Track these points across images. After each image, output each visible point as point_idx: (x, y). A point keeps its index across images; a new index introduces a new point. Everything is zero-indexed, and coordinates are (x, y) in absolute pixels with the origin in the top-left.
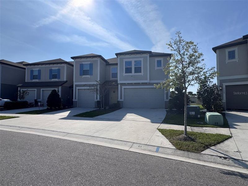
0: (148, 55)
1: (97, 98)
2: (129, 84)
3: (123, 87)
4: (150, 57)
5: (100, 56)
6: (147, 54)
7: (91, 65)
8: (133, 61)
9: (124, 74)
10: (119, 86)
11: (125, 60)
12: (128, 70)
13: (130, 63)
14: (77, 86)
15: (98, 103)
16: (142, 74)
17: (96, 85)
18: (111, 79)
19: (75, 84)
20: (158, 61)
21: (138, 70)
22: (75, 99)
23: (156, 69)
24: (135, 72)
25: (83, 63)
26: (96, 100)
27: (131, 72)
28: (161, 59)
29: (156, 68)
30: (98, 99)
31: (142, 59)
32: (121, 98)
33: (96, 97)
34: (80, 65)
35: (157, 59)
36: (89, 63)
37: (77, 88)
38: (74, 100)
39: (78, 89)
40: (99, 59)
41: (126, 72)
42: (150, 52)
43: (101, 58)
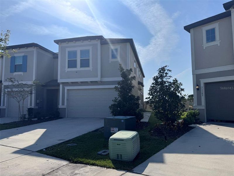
1: (31, 105)
3: (67, 88)
4: (101, 44)
6: (97, 40)
7: (25, 58)
8: (78, 50)
9: (67, 69)
10: (61, 86)
11: (68, 50)
12: (72, 64)
14: (6, 87)
15: (30, 110)
16: (90, 68)
20: (113, 50)
21: (85, 63)
25: (15, 55)
26: (29, 107)
27: (75, 67)
29: (111, 60)
30: (33, 106)
31: (90, 48)
32: (63, 104)
34: (12, 58)
36: (23, 54)
37: (7, 90)
38: (2, 107)
39: (8, 92)
40: (34, 50)
41: (69, 67)
43: (38, 47)
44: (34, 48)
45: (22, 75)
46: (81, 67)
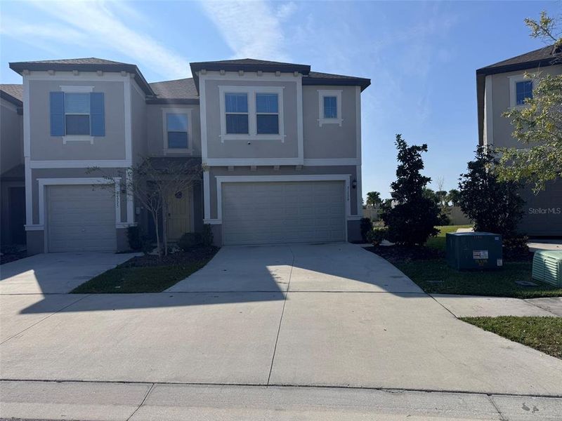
0: (298, 79)
1: (124, 218)
2: (238, 170)
3: (220, 179)
4: (303, 84)
5: (131, 70)
6: (296, 73)
7: (97, 99)
8: (252, 92)
9: (225, 137)
10: (206, 175)
11: (223, 90)
12: (237, 124)
13: (242, 100)
14: (38, 173)
16: (281, 137)
17: (120, 172)
18: (167, 151)
19: (30, 165)
20: (326, 99)
21: (268, 124)
22: (36, 221)
23: (320, 125)
24: (261, 130)
25: (65, 89)
26: (121, 225)
27: (245, 131)
28: (337, 93)
29: (323, 121)
30: (131, 221)
31: (279, 91)
32: (214, 215)
33: (123, 214)
34: (52, 94)
35: (324, 92)
36: (89, 89)
37: (43, 182)
38: (29, 226)
39: (46, 186)
40: (126, 80)
41: (229, 131)
42: (305, 70)
43: (133, 75)
44: (126, 76)
45: (92, 143)
46: (258, 133)
